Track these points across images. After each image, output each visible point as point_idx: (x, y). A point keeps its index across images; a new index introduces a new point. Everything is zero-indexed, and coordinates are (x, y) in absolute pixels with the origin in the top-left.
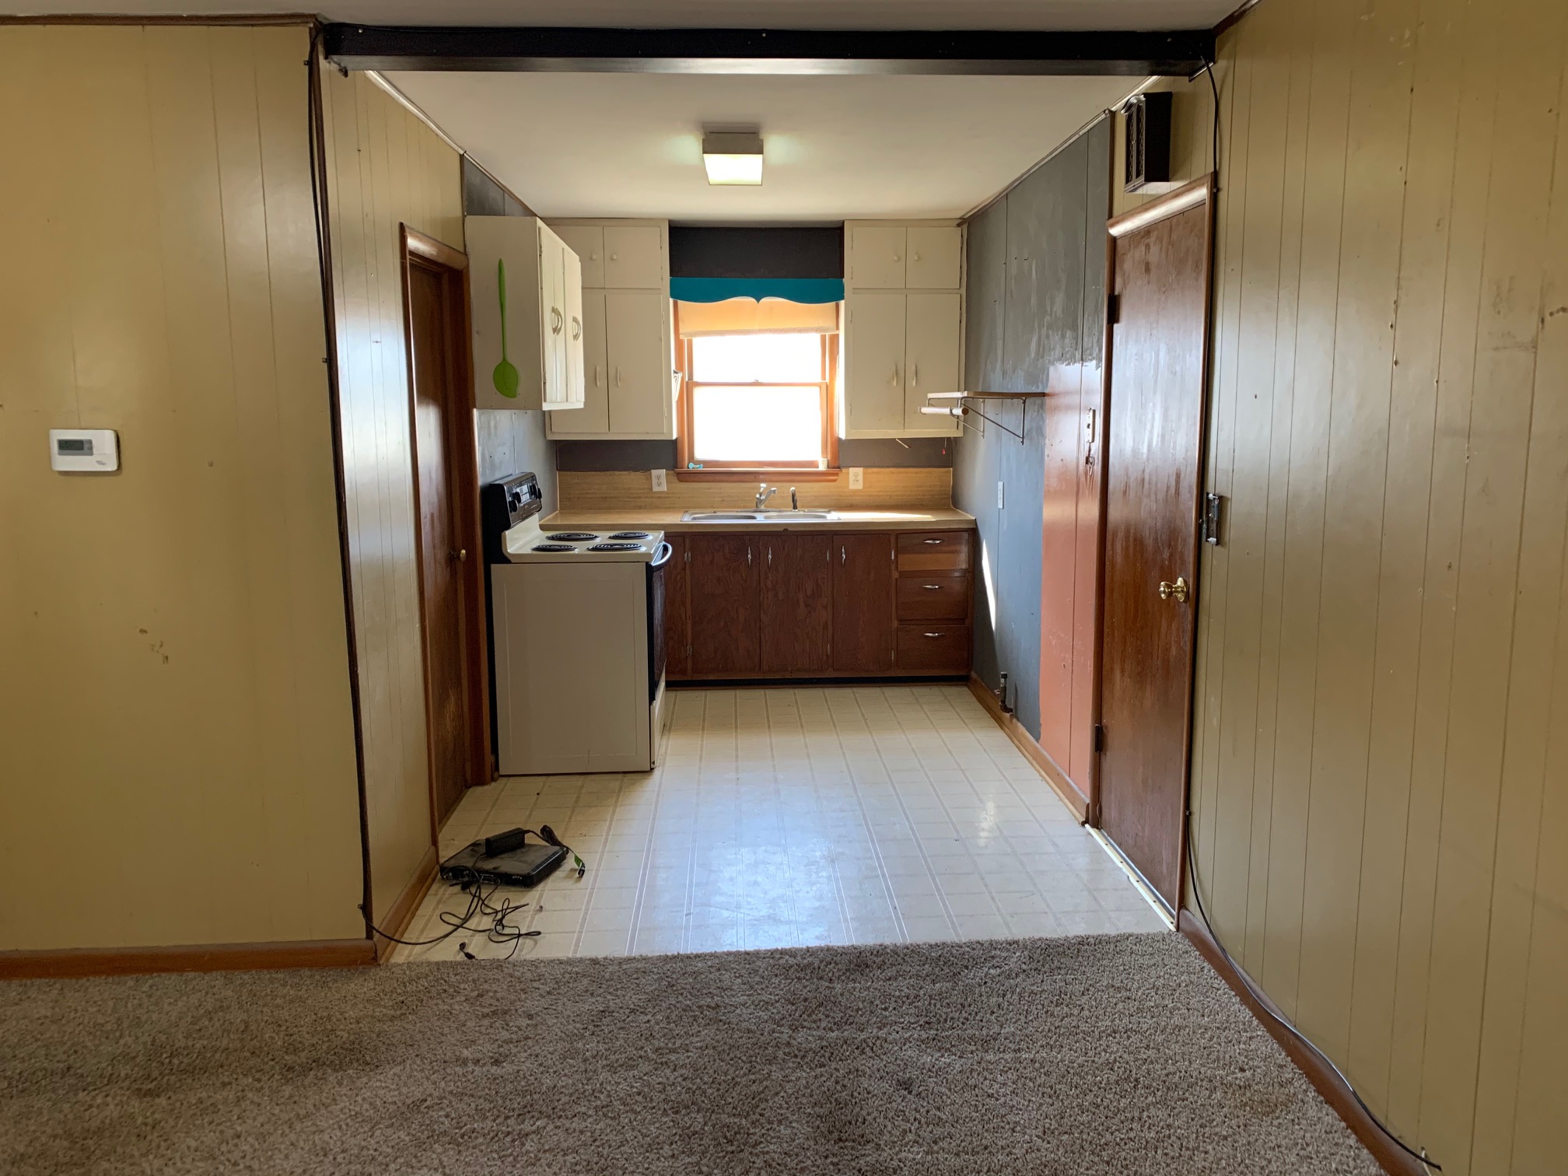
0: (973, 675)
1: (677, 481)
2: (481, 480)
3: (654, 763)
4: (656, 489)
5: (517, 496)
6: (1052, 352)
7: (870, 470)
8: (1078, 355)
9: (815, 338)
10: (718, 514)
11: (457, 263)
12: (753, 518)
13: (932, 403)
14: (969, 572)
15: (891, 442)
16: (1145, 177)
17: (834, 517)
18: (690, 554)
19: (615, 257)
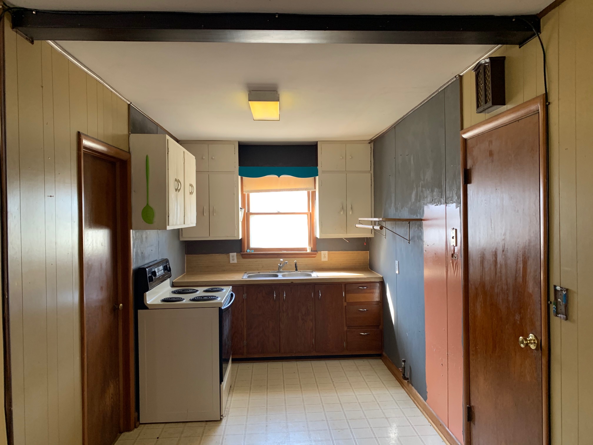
0: (384, 353)
1: (242, 258)
2: (134, 266)
3: (222, 416)
4: (231, 262)
5: (154, 273)
6: (426, 199)
7: (331, 252)
8: (443, 200)
9: (305, 193)
10: (261, 273)
11: (123, 157)
12: (277, 276)
13: (360, 223)
14: (381, 302)
15: (341, 239)
16: (492, 103)
17: (316, 275)
18: (246, 294)
19: (214, 158)
